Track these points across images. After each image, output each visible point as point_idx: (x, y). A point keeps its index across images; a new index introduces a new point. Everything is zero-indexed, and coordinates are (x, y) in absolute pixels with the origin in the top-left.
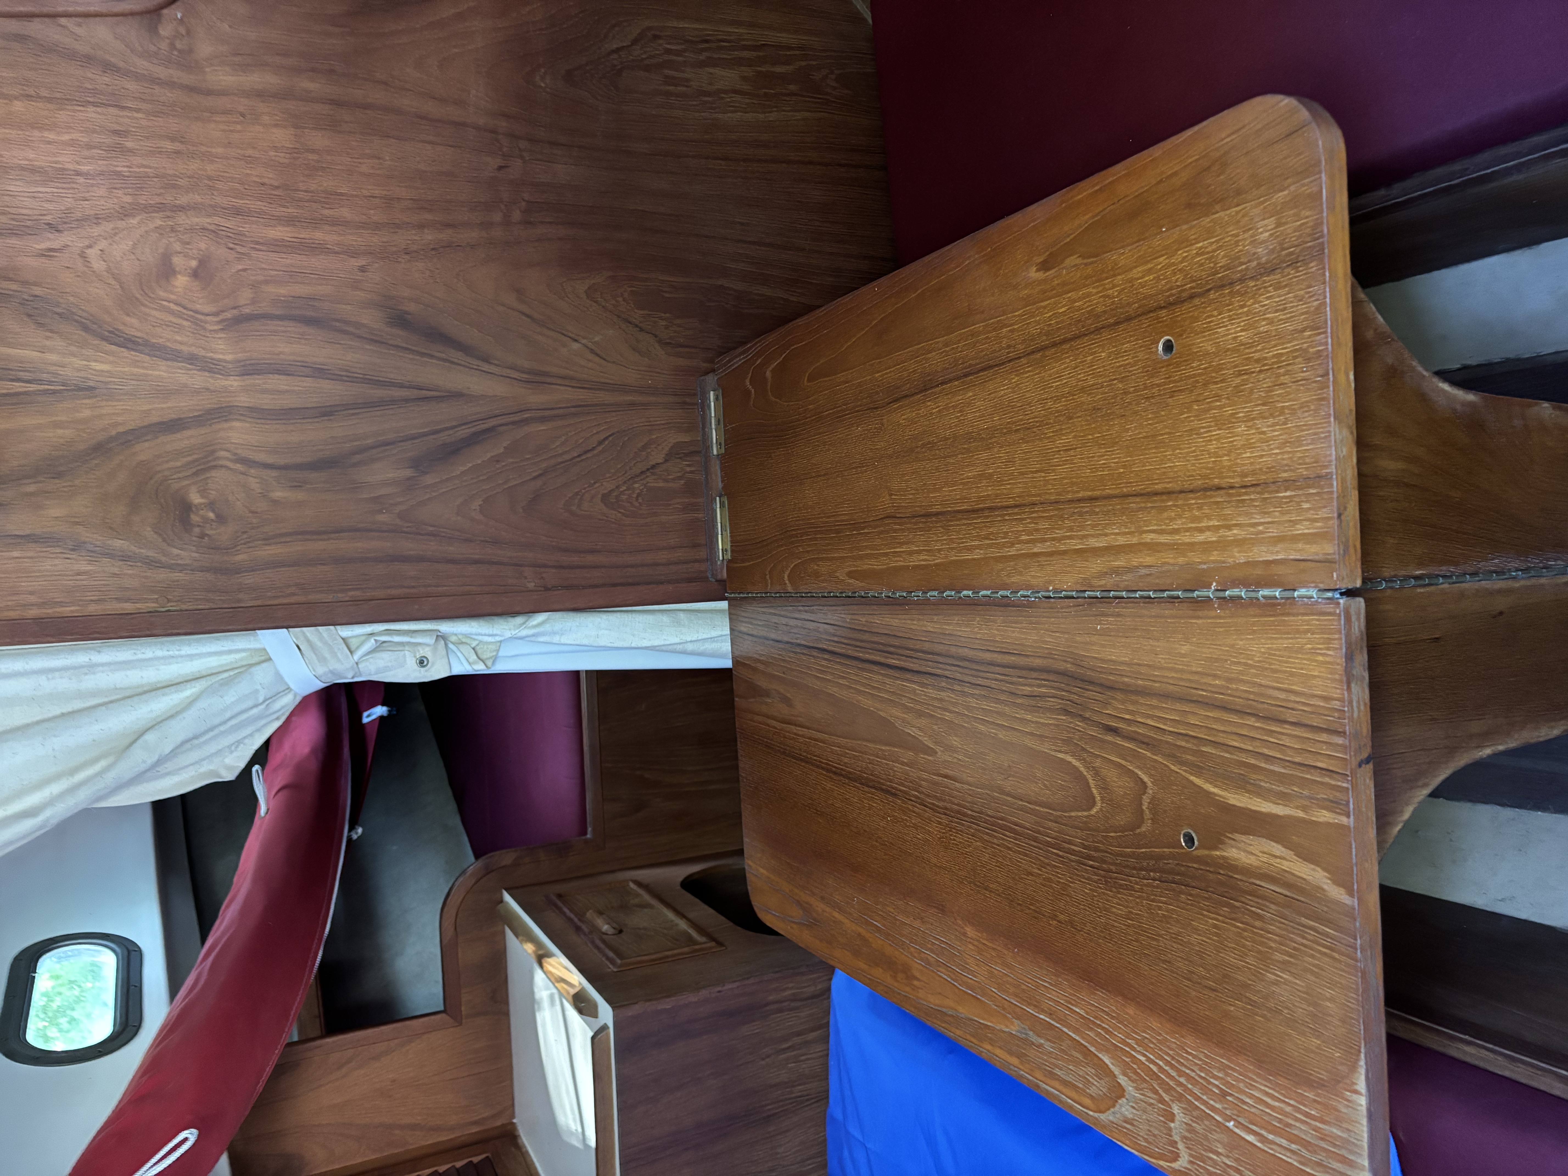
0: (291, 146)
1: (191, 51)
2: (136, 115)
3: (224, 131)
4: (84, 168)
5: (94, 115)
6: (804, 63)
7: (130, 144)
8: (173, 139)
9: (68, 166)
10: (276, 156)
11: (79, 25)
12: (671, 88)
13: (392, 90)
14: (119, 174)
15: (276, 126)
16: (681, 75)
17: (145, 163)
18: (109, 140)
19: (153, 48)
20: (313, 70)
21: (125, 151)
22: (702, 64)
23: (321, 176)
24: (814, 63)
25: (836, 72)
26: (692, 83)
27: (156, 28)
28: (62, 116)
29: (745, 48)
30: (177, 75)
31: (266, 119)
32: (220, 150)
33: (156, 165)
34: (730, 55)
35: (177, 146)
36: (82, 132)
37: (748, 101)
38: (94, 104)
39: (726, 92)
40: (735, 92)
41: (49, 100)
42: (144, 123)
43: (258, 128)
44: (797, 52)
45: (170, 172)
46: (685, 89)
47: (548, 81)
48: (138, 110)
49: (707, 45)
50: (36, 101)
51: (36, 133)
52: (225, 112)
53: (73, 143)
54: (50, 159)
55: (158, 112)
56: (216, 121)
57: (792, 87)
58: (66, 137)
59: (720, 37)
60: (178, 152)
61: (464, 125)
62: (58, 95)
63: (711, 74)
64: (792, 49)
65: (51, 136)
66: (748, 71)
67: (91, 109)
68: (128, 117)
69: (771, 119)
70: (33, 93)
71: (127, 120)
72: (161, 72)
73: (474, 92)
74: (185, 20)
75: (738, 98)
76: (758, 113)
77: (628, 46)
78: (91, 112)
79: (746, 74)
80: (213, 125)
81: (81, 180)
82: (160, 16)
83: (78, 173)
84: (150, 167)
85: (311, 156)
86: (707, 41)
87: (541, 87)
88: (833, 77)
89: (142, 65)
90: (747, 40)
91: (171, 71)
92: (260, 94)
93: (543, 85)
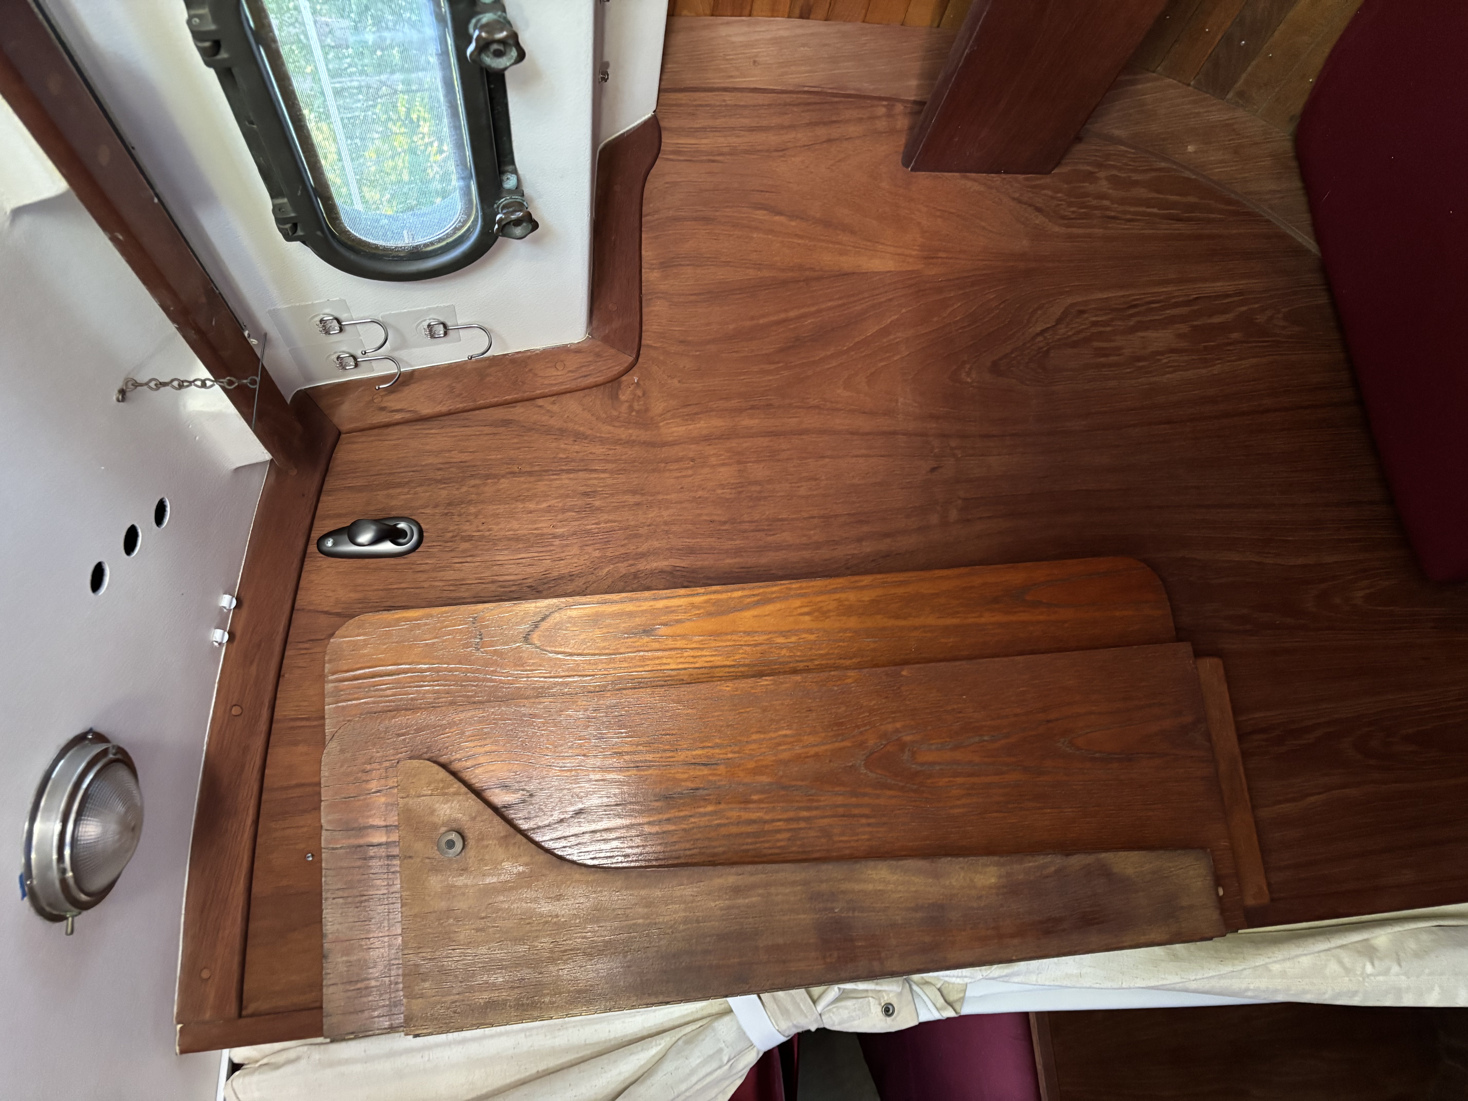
0: (735, 481)
1: (647, 410)
2: (602, 475)
3: (678, 478)
4: (559, 531)
5: (567, 482)
6: (1244, 309)
7: (597, 503)
8: (634, 492)
9: (545, 531)
10: (723, 493)
11: (554, 403)
12: (1103, 360)
13: (825, 412)
14: (588, 532)
15: (723, 465)
16: (1112, 344)
17: (610, 518)
18: (580, 502)
19: (615, 413)
20: (753, 408)
21: (593, 510)
22: (1132, 330)
23: (764, 505)
24: (1256, 306)
25: (1284, 310)
26: (1124, 351)
27: (617, 394)
28: (541, 486)
29: (1176, 305)
30: (635, 433)
31: (713, 460)
32: (673, 496)
33: (620, 519)
34: (1161, 315)
35: (638, 498)
36: (556, 498)
37: (1186, 358)
38: (568, 471)
39: (1161, 353)
40: (1173, 351)
41: (530, 473)
42: (610, 482)
43: (706, 470)
44: (1236, 299)
45: (633, 523)
46: (1116, 358)
47: (974, 376)
48: (604, 471)
49: (1136, 310)
50: (519, 477)
51: (520, 505)
52: (678, 460)
53: (549, 510)
54: (530, 526)
55: (620, 470)
56: (670, 470)
57: (1235, 336)
58: (544, 505)
59: (1148, 299)
60: (638, 504)
61: (894, 433)
62: (537, 468)
63: (1143, 337)
64: (1228, 296)
65: (532, 506)
66: (1184, 328)
67: (564, 476)
68: (595, 478)
69: (1215, 372)
70: (517, 470)
71: (595, 482)
72: (623, 433)
73: (901, 400)
74: (641, 383)
75: (1175, 357)
76: (1200, 368)
77: (1054, 326)
78: (565, 479)
79: (1181, 331)
80: (667, 474)
81: (557, 542)
82: (620, 384)
83: (555, 537)
84: (615, 521)
85: (754, 488)
86: (1135, 306)
87: (967, 383)
88: (1280, 316)
89: (606, 430)
90: (1178, 296)
91: (630, 431)
92: (708, 439)
93: (969, 380)
